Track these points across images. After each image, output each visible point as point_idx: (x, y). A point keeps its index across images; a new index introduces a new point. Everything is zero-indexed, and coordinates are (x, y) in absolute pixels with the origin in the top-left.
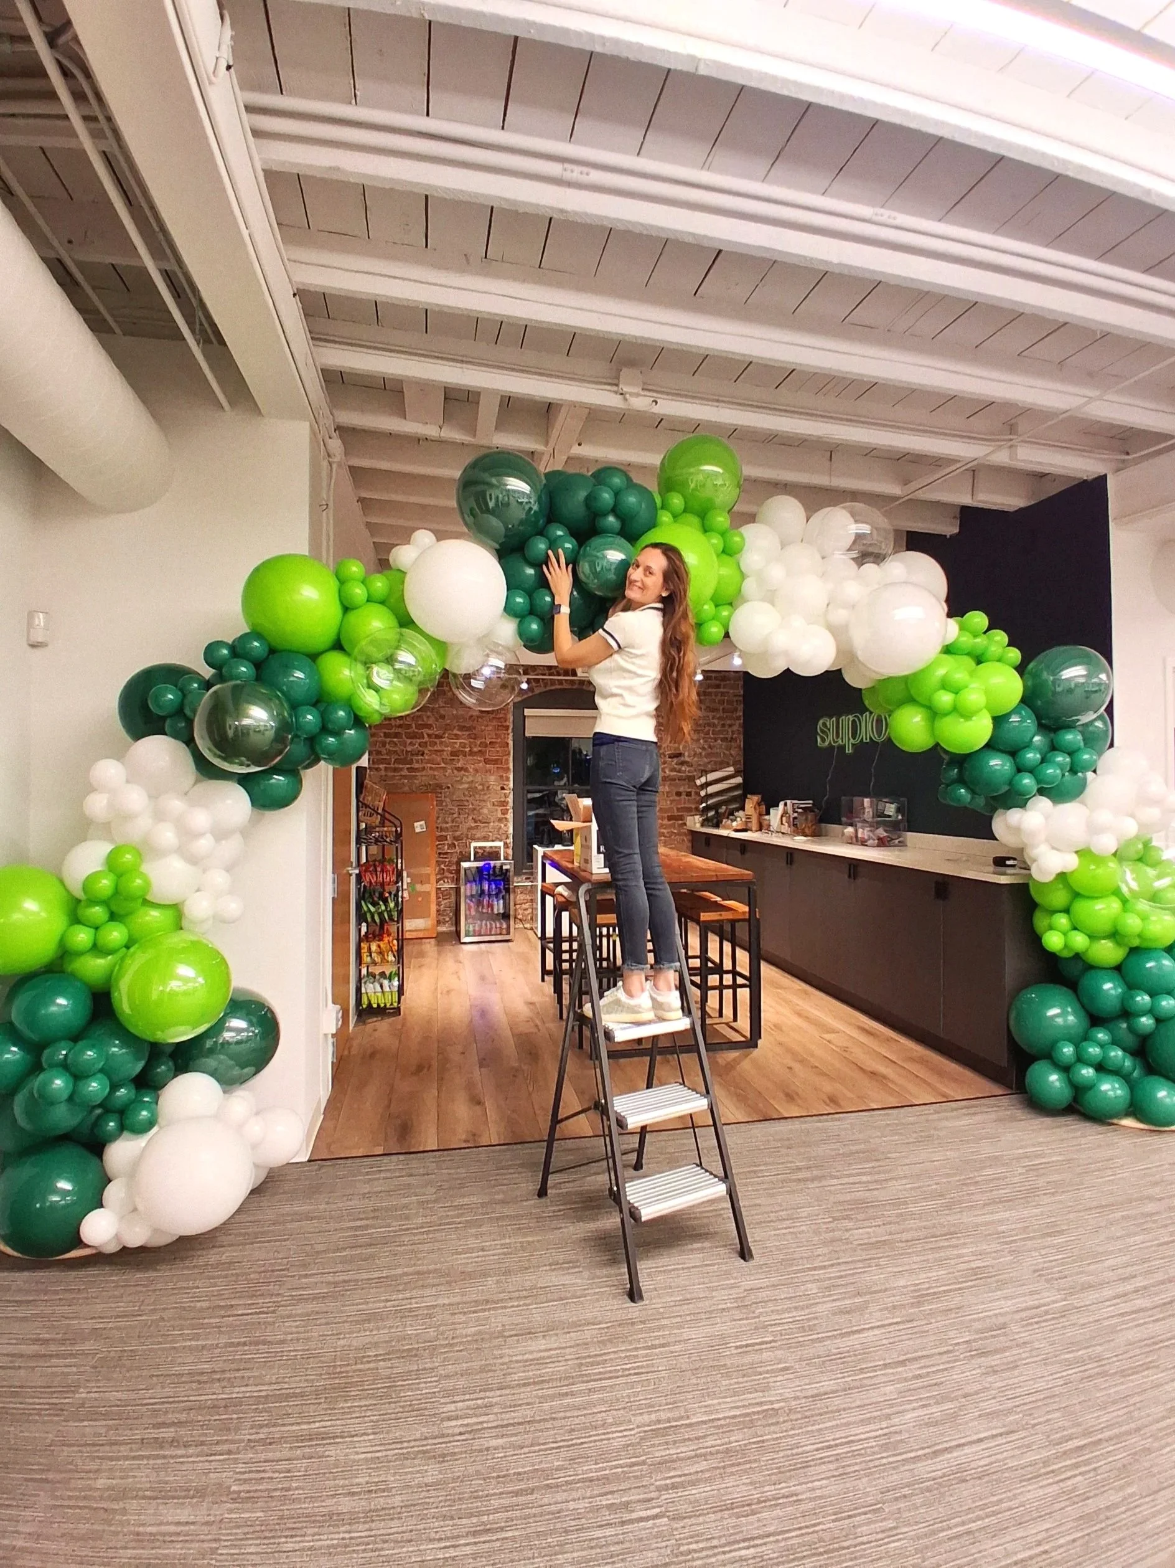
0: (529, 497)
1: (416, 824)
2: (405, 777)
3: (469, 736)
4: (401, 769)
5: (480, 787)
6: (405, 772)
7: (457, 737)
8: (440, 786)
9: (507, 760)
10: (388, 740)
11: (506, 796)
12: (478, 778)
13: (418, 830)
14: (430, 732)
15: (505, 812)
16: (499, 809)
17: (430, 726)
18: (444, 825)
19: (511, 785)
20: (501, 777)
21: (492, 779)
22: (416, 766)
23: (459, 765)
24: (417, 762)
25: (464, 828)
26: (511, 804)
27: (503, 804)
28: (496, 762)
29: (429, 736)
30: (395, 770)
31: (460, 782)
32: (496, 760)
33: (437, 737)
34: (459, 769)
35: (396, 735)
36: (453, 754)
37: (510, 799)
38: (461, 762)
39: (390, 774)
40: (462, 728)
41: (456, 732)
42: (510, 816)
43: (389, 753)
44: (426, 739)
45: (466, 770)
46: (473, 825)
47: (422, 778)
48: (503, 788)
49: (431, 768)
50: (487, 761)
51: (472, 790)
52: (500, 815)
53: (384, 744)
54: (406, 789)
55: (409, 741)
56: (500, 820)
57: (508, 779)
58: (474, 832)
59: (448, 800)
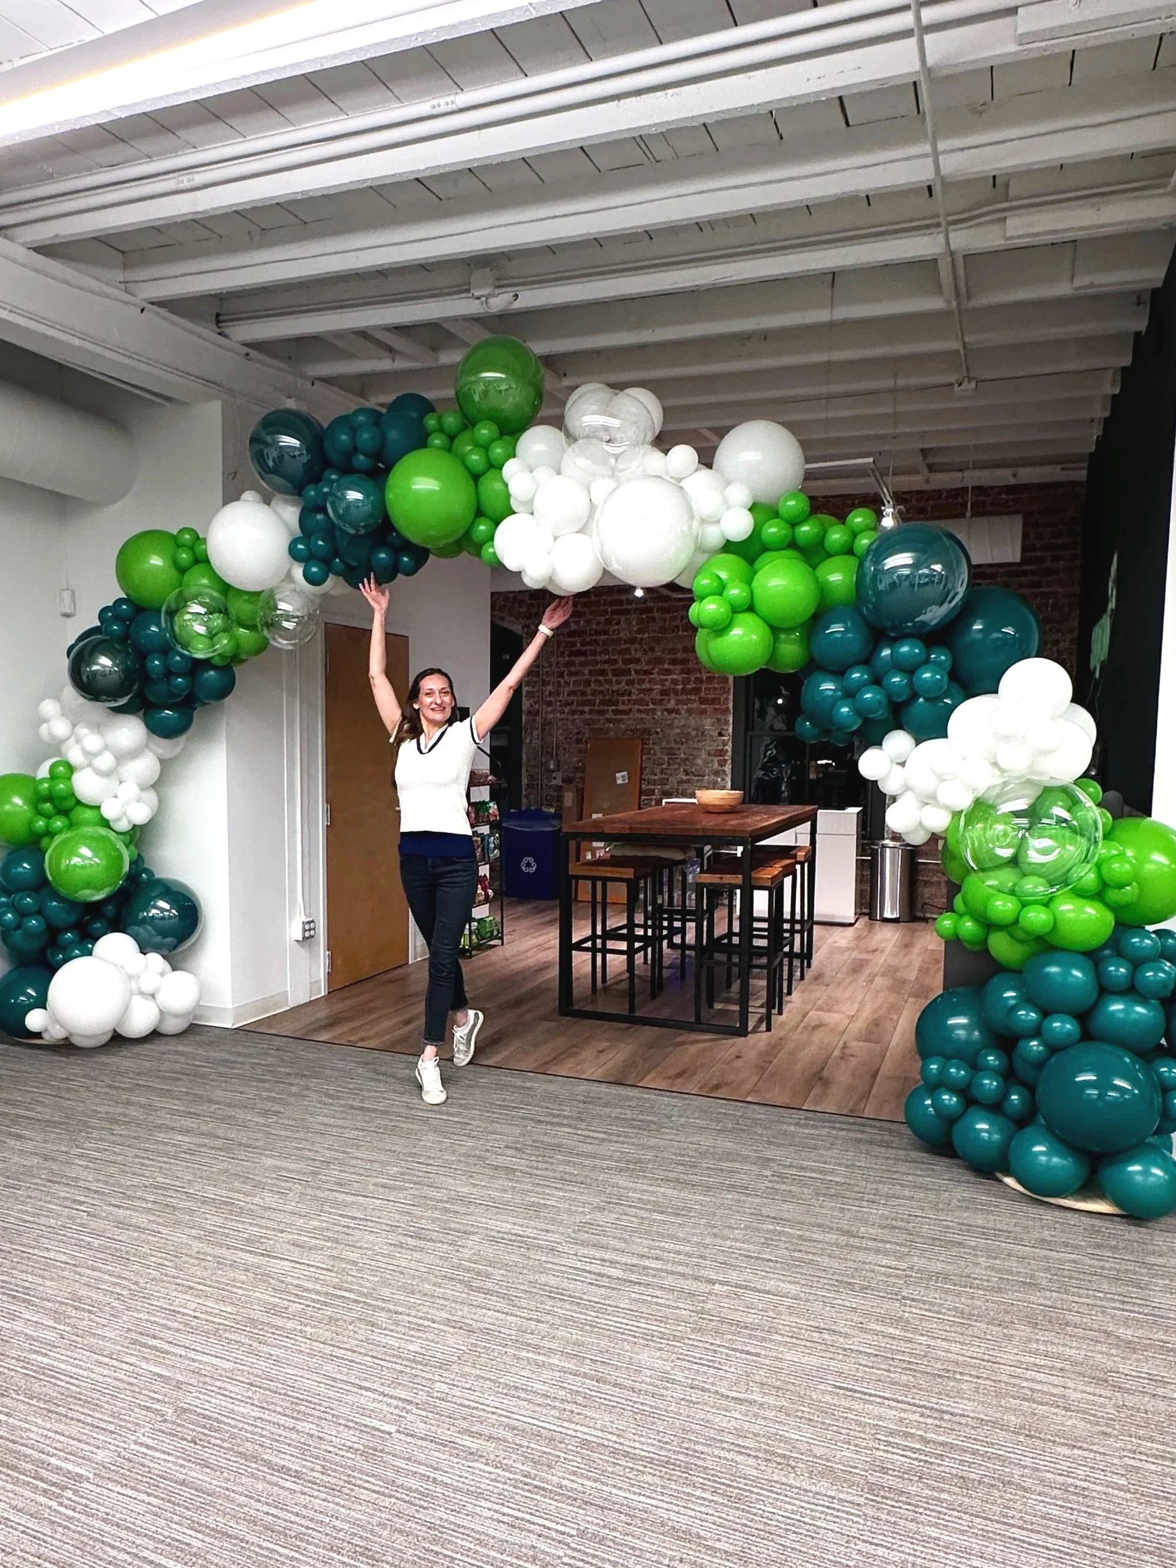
0: (299, 449)
1: (618, 775)
2: (609, 721)
3: (682, 671)
4: (605, 712)
5: (694, 733)
6: (610, 715)
7: (668, 672)
8: (648, 732)
9: (727, 699)
10: (593, 678)
11: (725, 744)
12: (692, 721)
13: (619, 782)
14: (638, 667)
15: (722, 764)
16: (716, 759)
17: (637, 661)
18: (653, 777)
19: (731, 730)
20: (719, 720)
21: (708, 723)
22: (621, 707)
23: (670, 706)
24: (623, 703)
25: (673, 780)
26: (730, 754)
27: (721, 753)
28: (714, 701)
29: (637, 672)
30: (601, 713)
31: (671, 726)
32: (714, 700)
33: (646, 673)
34: (670, 711)
35: (602, 673)
36: (664, 693)
37: (729, 748)
38: (673, 702)
39: (595, 717)
40: (673, 662)
41: (666, 666)
42: (728, 768)
43: (594, 693)
44: (634, 676)
45: (678, 712)
46: (684, 778)
47: (628, 723)
48: (720, 734)
49: (639, 711)
50: (702, 701)
51: (684, 738)
52: (716, 766)
53: (588, 683)
54: (612, 734)
55: (614, 679)
56: (716, 773)
57: (726, 723)
58: (685, 786)
59: (656, 747)
